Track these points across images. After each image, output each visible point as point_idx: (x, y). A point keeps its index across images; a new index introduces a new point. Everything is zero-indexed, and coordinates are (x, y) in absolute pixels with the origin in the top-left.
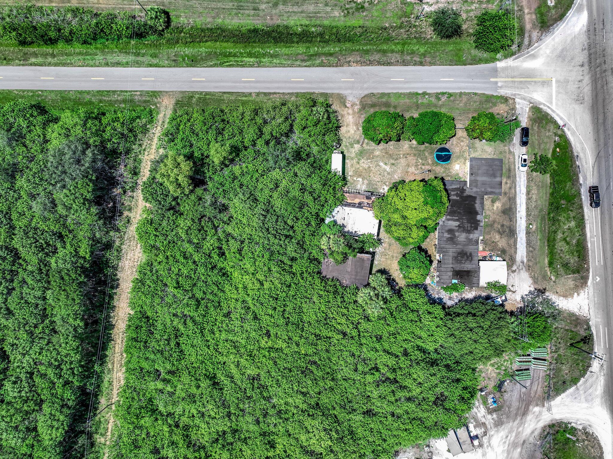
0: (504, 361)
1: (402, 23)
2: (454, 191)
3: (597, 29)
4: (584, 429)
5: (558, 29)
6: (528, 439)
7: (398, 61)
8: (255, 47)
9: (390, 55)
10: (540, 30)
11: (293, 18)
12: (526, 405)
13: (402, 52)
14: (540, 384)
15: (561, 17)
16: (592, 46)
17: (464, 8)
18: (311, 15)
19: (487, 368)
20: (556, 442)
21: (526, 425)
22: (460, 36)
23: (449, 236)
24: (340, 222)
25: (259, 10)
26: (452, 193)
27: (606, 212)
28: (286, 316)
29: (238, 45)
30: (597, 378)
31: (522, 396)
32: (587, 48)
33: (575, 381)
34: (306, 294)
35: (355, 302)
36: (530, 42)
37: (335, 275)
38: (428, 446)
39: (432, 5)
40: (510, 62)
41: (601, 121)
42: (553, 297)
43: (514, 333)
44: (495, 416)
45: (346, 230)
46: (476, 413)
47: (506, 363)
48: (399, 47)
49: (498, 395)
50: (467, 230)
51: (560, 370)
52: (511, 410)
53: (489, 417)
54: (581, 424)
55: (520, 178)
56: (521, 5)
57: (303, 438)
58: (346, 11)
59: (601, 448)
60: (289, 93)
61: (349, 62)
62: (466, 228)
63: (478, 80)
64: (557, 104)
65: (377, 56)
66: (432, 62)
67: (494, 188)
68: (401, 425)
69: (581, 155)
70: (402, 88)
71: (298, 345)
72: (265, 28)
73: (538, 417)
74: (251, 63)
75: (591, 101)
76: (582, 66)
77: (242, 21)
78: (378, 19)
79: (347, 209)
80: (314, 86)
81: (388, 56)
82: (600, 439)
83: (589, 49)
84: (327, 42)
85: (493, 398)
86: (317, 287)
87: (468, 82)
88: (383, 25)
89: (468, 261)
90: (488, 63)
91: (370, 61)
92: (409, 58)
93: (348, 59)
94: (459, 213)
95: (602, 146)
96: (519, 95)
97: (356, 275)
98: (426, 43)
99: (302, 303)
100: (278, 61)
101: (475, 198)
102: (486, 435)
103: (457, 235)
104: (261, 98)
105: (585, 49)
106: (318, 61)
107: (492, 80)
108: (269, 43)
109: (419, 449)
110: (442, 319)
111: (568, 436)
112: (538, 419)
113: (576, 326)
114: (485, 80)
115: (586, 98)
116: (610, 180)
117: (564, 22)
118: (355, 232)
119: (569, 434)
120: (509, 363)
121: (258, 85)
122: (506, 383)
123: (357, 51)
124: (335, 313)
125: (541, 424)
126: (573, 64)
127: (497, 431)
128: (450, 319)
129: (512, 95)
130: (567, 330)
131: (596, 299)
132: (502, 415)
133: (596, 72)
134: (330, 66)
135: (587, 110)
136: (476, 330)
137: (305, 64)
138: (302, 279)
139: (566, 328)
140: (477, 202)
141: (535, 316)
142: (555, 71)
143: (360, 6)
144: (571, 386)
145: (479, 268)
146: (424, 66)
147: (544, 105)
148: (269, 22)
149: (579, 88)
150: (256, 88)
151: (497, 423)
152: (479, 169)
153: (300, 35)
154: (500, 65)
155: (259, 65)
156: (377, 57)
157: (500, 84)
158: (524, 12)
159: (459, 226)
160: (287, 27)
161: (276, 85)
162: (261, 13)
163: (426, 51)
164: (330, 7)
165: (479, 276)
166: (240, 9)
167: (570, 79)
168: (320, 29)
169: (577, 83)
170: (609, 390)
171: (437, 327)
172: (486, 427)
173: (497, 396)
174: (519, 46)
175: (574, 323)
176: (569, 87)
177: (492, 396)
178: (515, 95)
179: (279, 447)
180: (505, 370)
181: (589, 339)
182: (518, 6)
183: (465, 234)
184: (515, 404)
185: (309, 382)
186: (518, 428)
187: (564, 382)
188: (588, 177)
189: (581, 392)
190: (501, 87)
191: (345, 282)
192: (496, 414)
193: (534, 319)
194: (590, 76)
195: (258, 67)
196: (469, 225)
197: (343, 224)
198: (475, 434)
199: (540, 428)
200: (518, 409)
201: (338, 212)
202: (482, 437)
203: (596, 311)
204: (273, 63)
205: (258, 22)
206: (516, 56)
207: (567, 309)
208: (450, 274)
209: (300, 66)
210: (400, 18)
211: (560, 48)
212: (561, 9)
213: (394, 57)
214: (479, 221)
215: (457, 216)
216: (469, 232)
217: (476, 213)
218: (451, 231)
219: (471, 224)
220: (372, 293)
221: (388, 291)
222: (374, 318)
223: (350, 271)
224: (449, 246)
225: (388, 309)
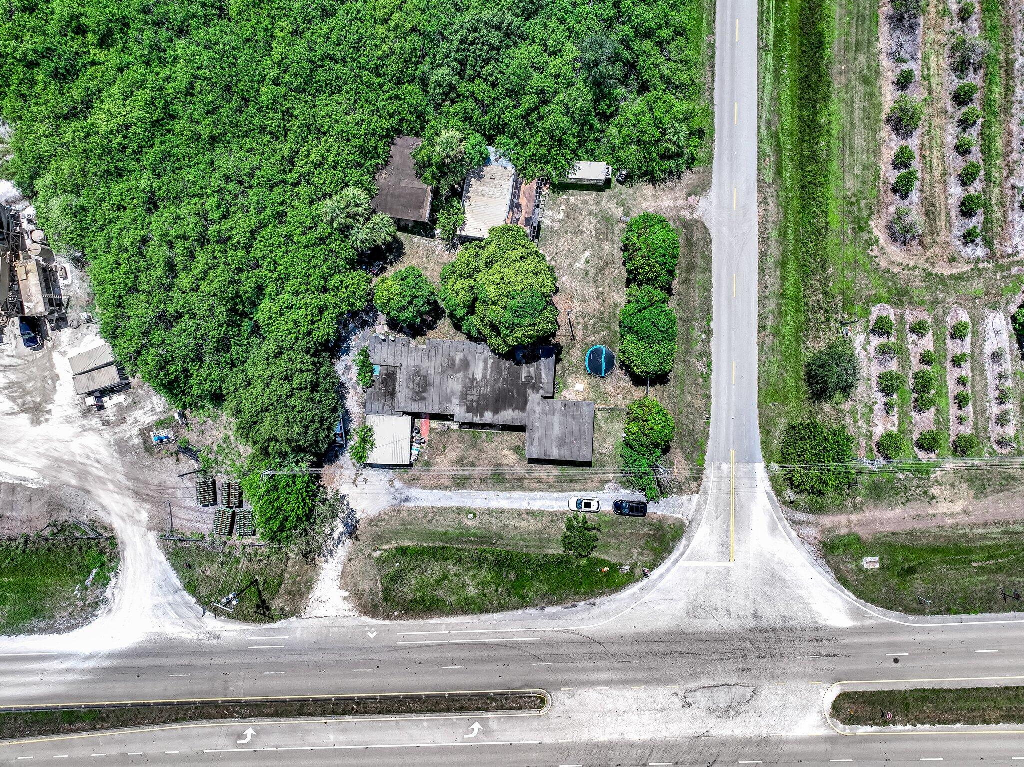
0: (233, 460)
1: (834, 297)
2: (536, 374)
3: (819, 644)
4: (105, 601)
5: (820, 573)
6: (92, 500)
7: (767, 288)
8: (793, 44)
9: (779, 274)
10: (820, 542)
11: (842, 108)
12: (153, 497)
13: (782, 295)
14: (189, 524)
15: (843, 580)
16: (790, 634)
17: (859, 406)
18: (847, 141)
19: (222, 430)
20: (84, 549)
21: (116, 496)
22: (810, 399)
23: (457, 362)
24: (487, 171)
25: (856, 52)
26: (533, 369)
27: (492, 654)
28: (327, 62)
29: (796, 17)
30: (195, 627)
31: (169, 491)
32: (787, 625)
33: (191, 587)
34: (363, 100)
35: (347, 185)
36: (800, 523)
37: (397, 160)
38: (89, 321)
39: (866, 350)
40: (764, 485)
41: (657, 648)
42: (342, 553)
44: (137, 441)
45: (474, 182)
46: (143, 408)
47: (229, 463)
48: (791, 291)
49: (173, 448)
50: (466, 395)
51: (212, 561)
52: (146, 471)
53: (136, 431)
54: (113, 595)
55: (558, 500)
56: (865, 508)
57: (115, 90)
58: (853, 200)
59: (69, 629)
60: (713, 98)
61: (766, 204)
62: (470, 393)
63: (732, 429)
64: (687, 569)
65: (776, 251)
66: (765, 347)
67: (540, 444)
68: (126, 255)
69: (596, 611)
70: (719, 294)
71: (276, 83)
72: (825, 62)
73: (131, 518)
74: (765, 36)
75: (691, 630)
76: (756, 616)
77: (837, 22)
78: (841, 254)
79: (509, 184)
80: (726, 140)
81: (775, 271)
82: (85, 628)
83: (784, 629)
84: (801, 167)
85: (167, 438)
86: (374, 121)
87: (729, 410)
88: (830, 264)
89: (411, 394)
90: (762, 448)
91: (768, 238)
92: (772, 306)
93: (770, 201)
94: (497, 381)
95: (613, 649)
96: (705, 502)
97: (393, 196)
98: (798, 340)
99: (348, 92)
100: (768, 81)
101: (523, 409)
102: (104, 425)
103: (458, 375)
104: (706, 51)
105: (785, 622)
106: (768, 149)
107: (733, 453)
108: (799, 68)
109: (85, 304)
111: (94, 572)
112: (127, 519)
114: (732, 441)
115: (697, 622)
116: (550, 661)
117: (833, 585)
118: (469, 198)
119: (98, 574)
120: (229, 469)
121: (728, 46)
122: (193, 462)
123: (786, 218)
124: (328, 145)
125: (117, 523)
126: (759, 599)
127: (109, 445)
129: (705, 488)
130: (282, 575)
131: (336, 630)
132: (138, 454)
133: (743, 640)
134: (758, 169)
135: (676, 623)
136: (287, 385)
137: (763, 128)
138: (391, 98)
139: (286, 575)
140: (517, 412)
142: (747, 567)
143: (863, 225)
144: (182, 578)
145: (398, 414)
146: (759, 332)
147: (687, 547)
148: (836, 69)
149: (716, 609)
150: (722, 43)
151: (124, 444)
152: (573, 417)
153: (814, 121)
154: (760, 467)
155: (763, 49)
156: (774, 250)
157: (725, 467)
158: (851, 513)
159: (474, 380)
160: (827, 98)
161: (727, 78)
162: (851, 54)
163: (784, 337)
164: (863, 173)
165: (384, 413)
166: (858, 20)
167: (733, 594)
168: (823, 154)
169: (725, 605)
170: (172, 648)
172: (117, 426)
173: (171, 446)
174: (791, 503)
175: (295, 589)
176: (719, 591)
177: (172, 436)
178: (705, 494)
179: (102, 56)
180: (216, 462)
181: (265, 615)
182: (862, 504)
183: (460, 390)
184: (155, 478)
185: (210, 98)
186: (112, 481)
187: (190, 567)
188: (556, 623)
189: (171, 598)
190: (719, 469)
191: (382, 177)
192: (139, 444)
194: (738, 629)
195: (759, 48)
196: (476, 398)
197: (483, 177)
198: (106, 405)
199: (110, 522)
200: (146, 484)
201: (505, 168)
202: (101, 417)
203: (315, 631)
204: (765, 72)
205: (836, 50)
206: (775, 498)
207: (321, 577)
208: (390, 362)
209: (760, 118)
210: (842, 294)
211: (787, 578)
212: (857, 580)
213: (773, 281)
214: (482, 416)
215: (491, 377)
216: (464, 397)
217: (496, 412)
218: (466, 364)
219: (478, 402)
220: (360, 210)
221: (362, 242)
222: (316, 209)
223: (402, 185)
224: (439, 362)
225: (330, 235)
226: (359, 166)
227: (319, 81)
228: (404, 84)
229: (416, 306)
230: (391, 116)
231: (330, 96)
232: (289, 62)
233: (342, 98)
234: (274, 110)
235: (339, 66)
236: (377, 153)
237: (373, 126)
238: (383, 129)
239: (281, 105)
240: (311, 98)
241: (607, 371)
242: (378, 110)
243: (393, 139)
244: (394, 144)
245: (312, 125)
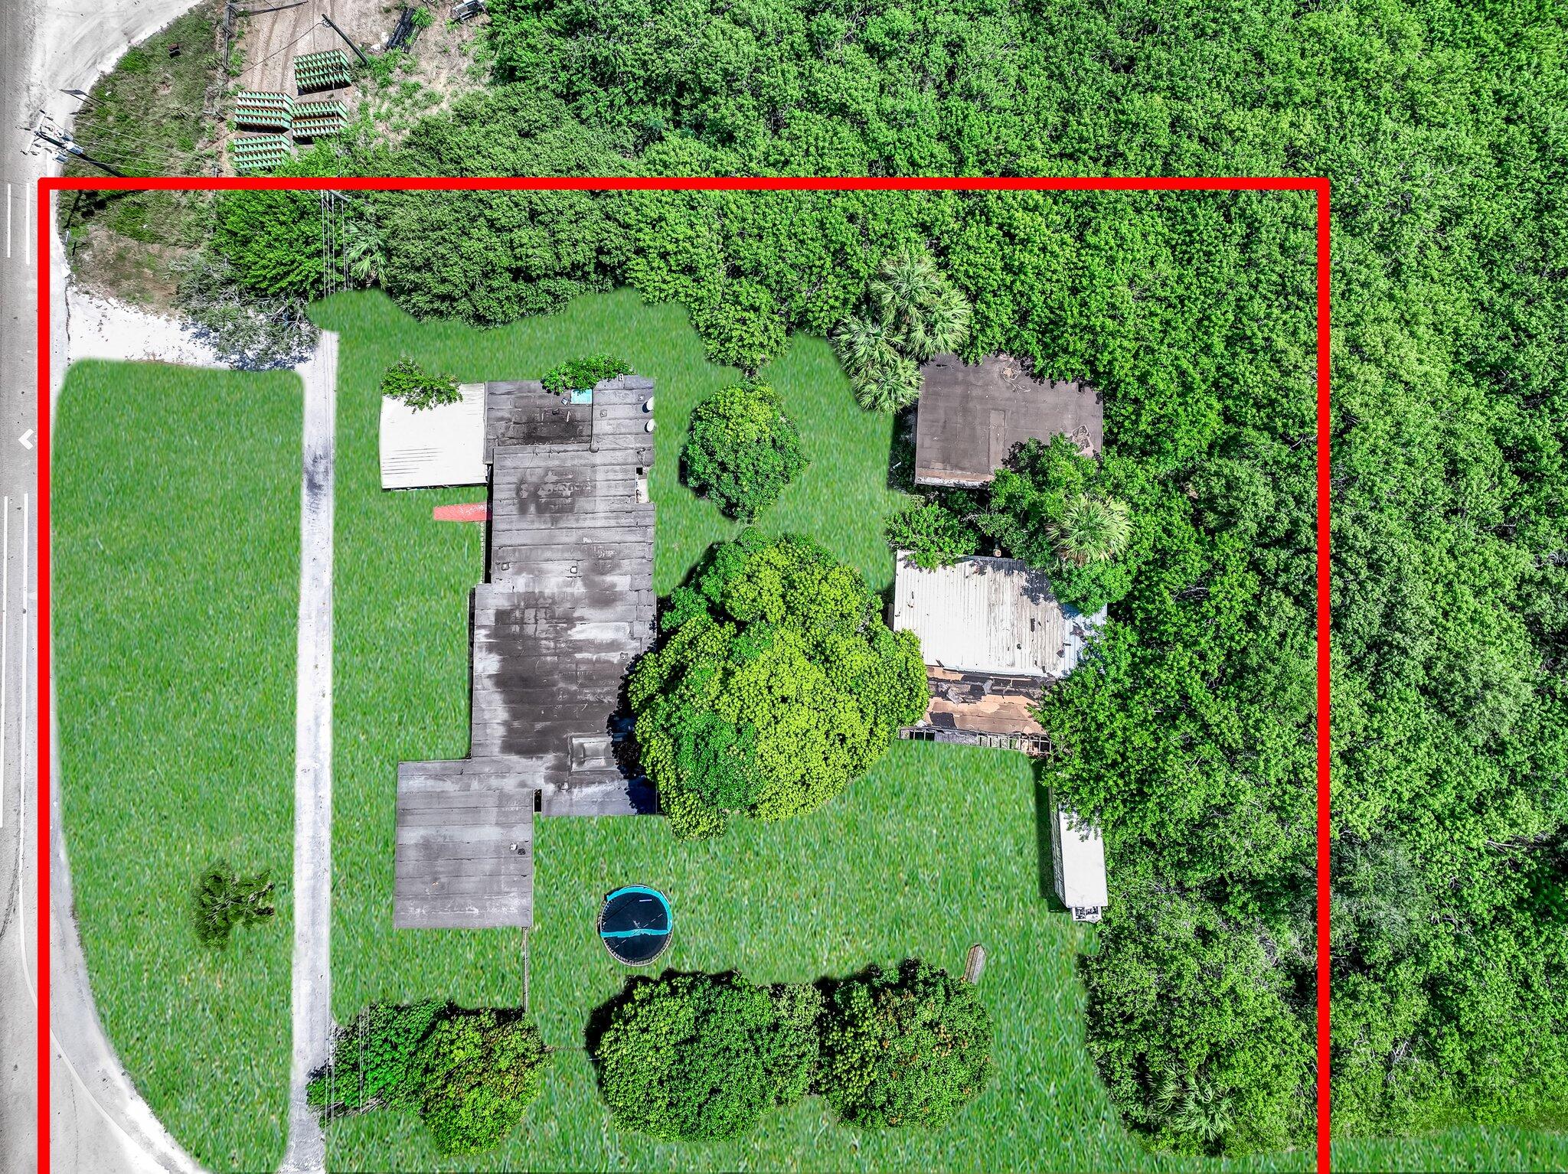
2: (593, 771)
23: (609, 579)
24: (1050, 610)
26: (602, 761)
28: (1239, 228)
30: (55, 74)
33: (137, 60)
34: (1169, 314)
35: (973, 298)
43: (361, 216)
45: (1020, 579)
47: (382, 110)
50: (536, 607)
51: (189, 96)
55: (316, 841)
62: (541, 614)
67: (430, 795)
79: (1025, 667)
86: (1126, 343)
89: (534, 479)
94: (570, 678)
97: (966, 398)
99: (1180, 279)
101: (509, 747)
103: (579, 583)
110: (640, 251)
113: (120, 257)
122: (386, 40)
124: (1056, 248)
128: (609, 253)
138: (1183, 373)
139: (157, 246)
140: (500, 731)
141: (284, 284)
145: (489, 454)
152: (494, 874)
159: (570, 621)
165: (491, 422)
171: (661, 219)
180: (386, 84)
181: (76, 208)
183: (547, 592)
187: (175, 53)
189: (114, 23)
191: (1007, 368)
193: (287, 274)
196: (530, 629)
197: (1034, 600)
201: (1061, 653)
208: (601, 426)
214: (491, 648)
215: (578, 663)
216: (532, 601)
217: (501, 681)
218: (604, 599)
219: (521, 636)
220: (919, 334)
221: (850, 345)
222: (908, 240)
223: (993, 415)
224: (606, 536)
225: (855, 274)
226: (1023, 317)
227: (1195, 217)
228: (1220, 399)
229: (718, 477)
230: (1142, 379)
231: (1167, 242)
232: (1227, 146)
233: (1165, 268)
234: (1117, 127)
235: (1235, 255)
236: (1055, 354)
237: (1113, 344)
238: (1110, 363)
239: (1129, 140)
240: (1156, 200)
241: (614, 944)
242: (1149, 350)
243: (1093, 384)
244: (1080, 386)
245: (1094, 209)
